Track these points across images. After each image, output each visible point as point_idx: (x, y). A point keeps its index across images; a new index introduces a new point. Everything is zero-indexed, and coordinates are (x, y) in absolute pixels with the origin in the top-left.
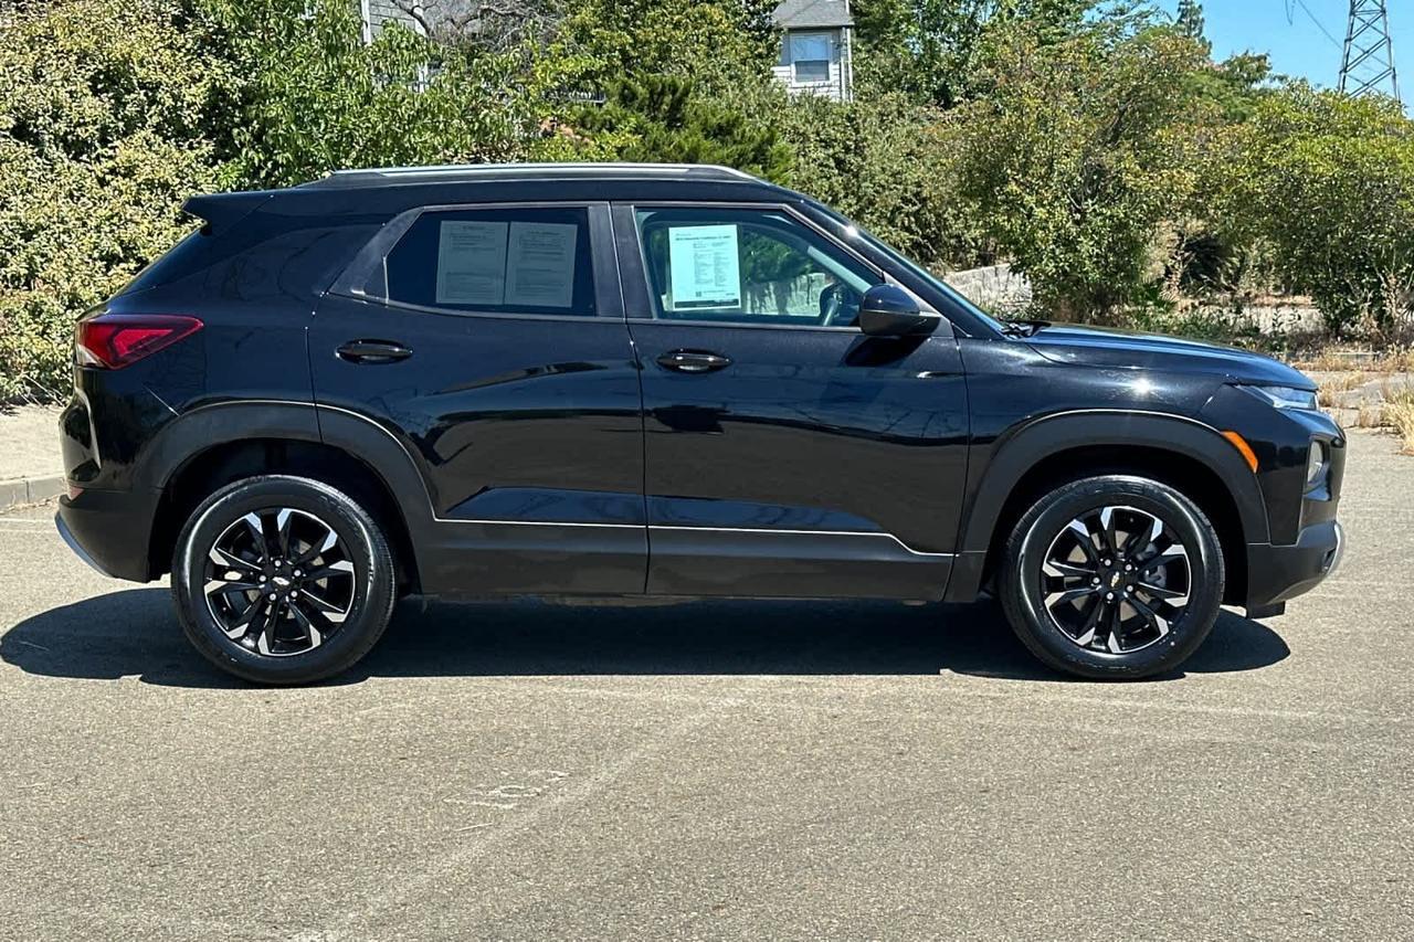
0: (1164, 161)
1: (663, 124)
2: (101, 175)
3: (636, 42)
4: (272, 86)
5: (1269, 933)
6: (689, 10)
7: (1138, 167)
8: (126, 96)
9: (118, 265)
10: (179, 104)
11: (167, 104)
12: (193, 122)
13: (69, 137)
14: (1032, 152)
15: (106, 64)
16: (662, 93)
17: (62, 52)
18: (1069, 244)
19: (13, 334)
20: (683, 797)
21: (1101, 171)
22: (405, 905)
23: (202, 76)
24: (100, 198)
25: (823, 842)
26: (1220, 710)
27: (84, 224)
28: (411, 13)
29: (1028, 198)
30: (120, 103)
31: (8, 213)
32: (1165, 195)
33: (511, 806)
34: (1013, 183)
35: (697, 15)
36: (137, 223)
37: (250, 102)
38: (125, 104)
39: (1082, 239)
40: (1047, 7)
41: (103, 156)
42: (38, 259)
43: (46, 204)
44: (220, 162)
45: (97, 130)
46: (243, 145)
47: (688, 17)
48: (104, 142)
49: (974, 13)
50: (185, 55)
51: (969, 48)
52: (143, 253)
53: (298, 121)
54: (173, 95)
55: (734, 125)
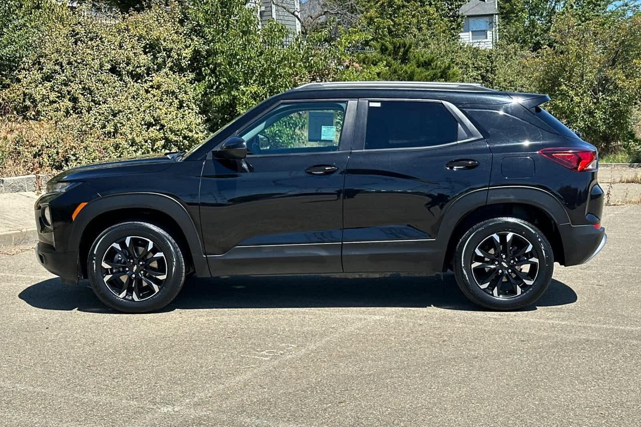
0: (637, 74)
1: (399, 61)
2: (146, 88)
3: (395, 24)
4: (219, 49)
5: (580, 421)
6: (419, 9)
7: (624, 77)
8: (158, 54)
9: (152, 127)
10: (180, 57)
11: (175, 58)
12: (186, 65)
13: (133, 72)
14: (573, 71)
15: (150, 40)
16: (399, 47)
17: (132, 36)
18: (591, 113)
19: (107, 157)
20: (343, 357)
21: (607, 79)
22: (211, 397)
23: (190, 45)
24: (146, 99)
25: (396, 377)
26: (598, 325)
27: (139, 110)
28: (293, 14)
29: (571, 92)
30: (155, 58)
31: (107, 105)
32: (637, 90)
33: (268, 359)
34: (564, 85)
35: (423, 11)
36: (161, 109)
37: (210, 56)
38: (157, 58)
39: (596, 111)
40: (589, 3)
41: (148, 80)
42: (119, 125)
43: (123, 101)
44: (196, 82)
45: (145, 69)
46: (206, 75)
47: (419, 12)
48: (148, 74)
49: (554, 7)
50: (183, 36)
51: (551, 23)
52: (163, 122)
53: (230, 64)
54: (177, 54)
55: (432, 61)
